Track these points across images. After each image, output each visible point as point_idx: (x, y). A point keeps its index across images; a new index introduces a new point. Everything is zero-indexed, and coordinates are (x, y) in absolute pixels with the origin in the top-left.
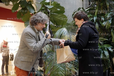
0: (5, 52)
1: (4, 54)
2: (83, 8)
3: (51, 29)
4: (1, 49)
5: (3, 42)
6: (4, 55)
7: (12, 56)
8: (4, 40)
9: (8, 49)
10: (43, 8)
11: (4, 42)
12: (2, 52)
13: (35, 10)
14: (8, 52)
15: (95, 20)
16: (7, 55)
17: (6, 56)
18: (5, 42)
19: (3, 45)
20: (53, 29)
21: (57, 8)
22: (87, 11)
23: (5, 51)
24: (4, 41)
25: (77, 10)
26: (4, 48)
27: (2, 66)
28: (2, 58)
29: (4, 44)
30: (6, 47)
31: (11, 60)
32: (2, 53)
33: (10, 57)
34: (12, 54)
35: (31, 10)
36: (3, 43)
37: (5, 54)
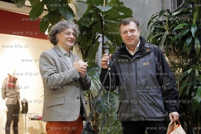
0: (12, 98)
1: (11, 101)
2: (168, 11)
4: (4, 91)
5: (7, 78)
8: (10, 74)
9: (18, 91)
10: (91, 11)
11: (10, 78)
12: (7, 96)
13: (74, 16)
14: (17, 97)
16: (15, 103)
17: (14, 105)
18: (12, 78)
19: (8, 83)
21: (118, 11)
22: (176, 15)
23: (12, 95)
24: (10, 76)
25: (158, 14)
26: (9, 89)
27: (7, 123)
28: (6, 109)
29: (10, 81)
30: (14, 87)
31: (23, 112)
32: (6, 98)
33: (21, 106)
34: (24, 102)
35: (68, 15)
36: (8, 80)
37: (13, 101)
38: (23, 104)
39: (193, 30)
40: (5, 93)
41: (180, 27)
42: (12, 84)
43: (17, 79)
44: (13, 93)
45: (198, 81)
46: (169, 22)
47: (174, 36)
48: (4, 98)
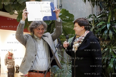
0: (11, 64)
2: (94, 15)
3: (60, 39)
4: (6, 61)
5: (8, 54)
6: (9, 68)
7: (17, 68)
9: (14, 61)
12: (7, 64)
14: (13, 64)
15: (108, 28)
16: (12, 67)
17: (11, 68)
18: (10, 54)
19: (8, 56)
20: (62, 38)
21: (66, 16)
22: (99, 18)
23: (10, 63)
24: (9, 53)
25: (88, 17)
26: (9, 60)
28: (7, 70)
29: (9, 56)
30: (11, 59)
31: (16, 72)
32: (7, 65)
33: (15, 69)
36: (8, 55)
38: (16, 68)
39: (108, 26)
40: (7, 62)
41: (100, 24)
42: (10, 57)
43: (13, 54)
44: (11, 62)
45: (111, 55)
46: (94, 21)
47: (97, 29)
48: (6, 65)
